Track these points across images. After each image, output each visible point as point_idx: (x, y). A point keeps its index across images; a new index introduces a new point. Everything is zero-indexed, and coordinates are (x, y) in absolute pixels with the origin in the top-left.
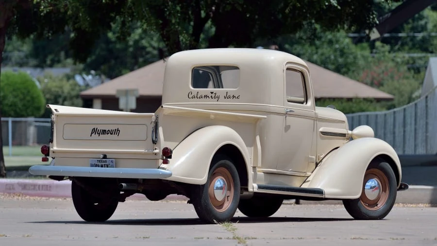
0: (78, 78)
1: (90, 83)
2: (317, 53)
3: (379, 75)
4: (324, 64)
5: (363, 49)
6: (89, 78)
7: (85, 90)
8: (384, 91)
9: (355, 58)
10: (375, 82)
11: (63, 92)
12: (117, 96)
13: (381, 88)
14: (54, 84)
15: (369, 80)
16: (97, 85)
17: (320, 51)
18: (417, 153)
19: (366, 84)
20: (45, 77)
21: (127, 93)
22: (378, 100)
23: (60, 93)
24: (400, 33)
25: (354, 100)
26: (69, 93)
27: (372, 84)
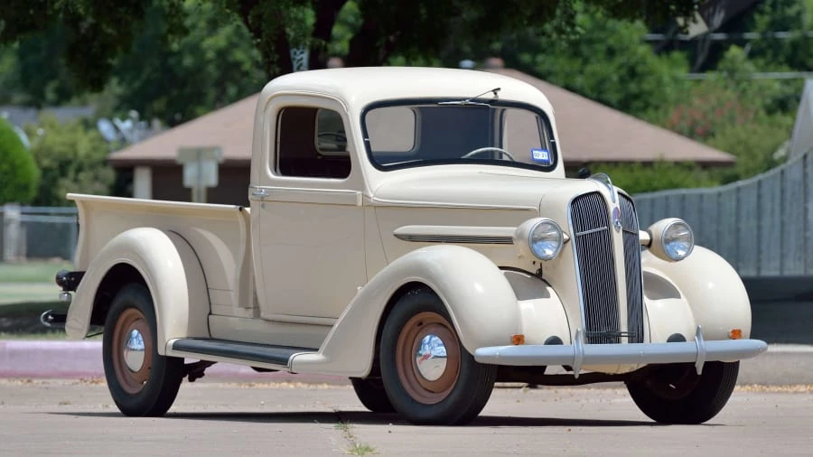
0: (104, 127)
1: (129, 136)
2: (581, 72)
3: (705, 115)
4: (597, 94)
5: (674, 64)
6: (126, 126)
7: (118, 149)
8: (716, 147)
9: (659, 83)
10: (699, 129)
11: (76, 154)
12: (180, 161)
13: (711, 141)
14: (58, 139)
15: (685, 125)
16: (142, 139)
17: (589, 69)
18: (787, 273)
19: (680, 133)
20: (42, 125)
21: (199, 154)
22: (705, 165)
23: (70, 156)
24: (748, 31)
25: (656, 166)
26: (88, 156)
27: (692, 134)
